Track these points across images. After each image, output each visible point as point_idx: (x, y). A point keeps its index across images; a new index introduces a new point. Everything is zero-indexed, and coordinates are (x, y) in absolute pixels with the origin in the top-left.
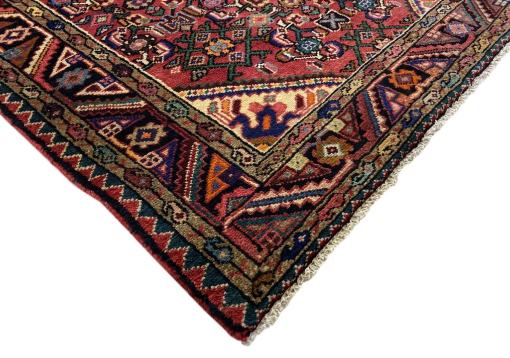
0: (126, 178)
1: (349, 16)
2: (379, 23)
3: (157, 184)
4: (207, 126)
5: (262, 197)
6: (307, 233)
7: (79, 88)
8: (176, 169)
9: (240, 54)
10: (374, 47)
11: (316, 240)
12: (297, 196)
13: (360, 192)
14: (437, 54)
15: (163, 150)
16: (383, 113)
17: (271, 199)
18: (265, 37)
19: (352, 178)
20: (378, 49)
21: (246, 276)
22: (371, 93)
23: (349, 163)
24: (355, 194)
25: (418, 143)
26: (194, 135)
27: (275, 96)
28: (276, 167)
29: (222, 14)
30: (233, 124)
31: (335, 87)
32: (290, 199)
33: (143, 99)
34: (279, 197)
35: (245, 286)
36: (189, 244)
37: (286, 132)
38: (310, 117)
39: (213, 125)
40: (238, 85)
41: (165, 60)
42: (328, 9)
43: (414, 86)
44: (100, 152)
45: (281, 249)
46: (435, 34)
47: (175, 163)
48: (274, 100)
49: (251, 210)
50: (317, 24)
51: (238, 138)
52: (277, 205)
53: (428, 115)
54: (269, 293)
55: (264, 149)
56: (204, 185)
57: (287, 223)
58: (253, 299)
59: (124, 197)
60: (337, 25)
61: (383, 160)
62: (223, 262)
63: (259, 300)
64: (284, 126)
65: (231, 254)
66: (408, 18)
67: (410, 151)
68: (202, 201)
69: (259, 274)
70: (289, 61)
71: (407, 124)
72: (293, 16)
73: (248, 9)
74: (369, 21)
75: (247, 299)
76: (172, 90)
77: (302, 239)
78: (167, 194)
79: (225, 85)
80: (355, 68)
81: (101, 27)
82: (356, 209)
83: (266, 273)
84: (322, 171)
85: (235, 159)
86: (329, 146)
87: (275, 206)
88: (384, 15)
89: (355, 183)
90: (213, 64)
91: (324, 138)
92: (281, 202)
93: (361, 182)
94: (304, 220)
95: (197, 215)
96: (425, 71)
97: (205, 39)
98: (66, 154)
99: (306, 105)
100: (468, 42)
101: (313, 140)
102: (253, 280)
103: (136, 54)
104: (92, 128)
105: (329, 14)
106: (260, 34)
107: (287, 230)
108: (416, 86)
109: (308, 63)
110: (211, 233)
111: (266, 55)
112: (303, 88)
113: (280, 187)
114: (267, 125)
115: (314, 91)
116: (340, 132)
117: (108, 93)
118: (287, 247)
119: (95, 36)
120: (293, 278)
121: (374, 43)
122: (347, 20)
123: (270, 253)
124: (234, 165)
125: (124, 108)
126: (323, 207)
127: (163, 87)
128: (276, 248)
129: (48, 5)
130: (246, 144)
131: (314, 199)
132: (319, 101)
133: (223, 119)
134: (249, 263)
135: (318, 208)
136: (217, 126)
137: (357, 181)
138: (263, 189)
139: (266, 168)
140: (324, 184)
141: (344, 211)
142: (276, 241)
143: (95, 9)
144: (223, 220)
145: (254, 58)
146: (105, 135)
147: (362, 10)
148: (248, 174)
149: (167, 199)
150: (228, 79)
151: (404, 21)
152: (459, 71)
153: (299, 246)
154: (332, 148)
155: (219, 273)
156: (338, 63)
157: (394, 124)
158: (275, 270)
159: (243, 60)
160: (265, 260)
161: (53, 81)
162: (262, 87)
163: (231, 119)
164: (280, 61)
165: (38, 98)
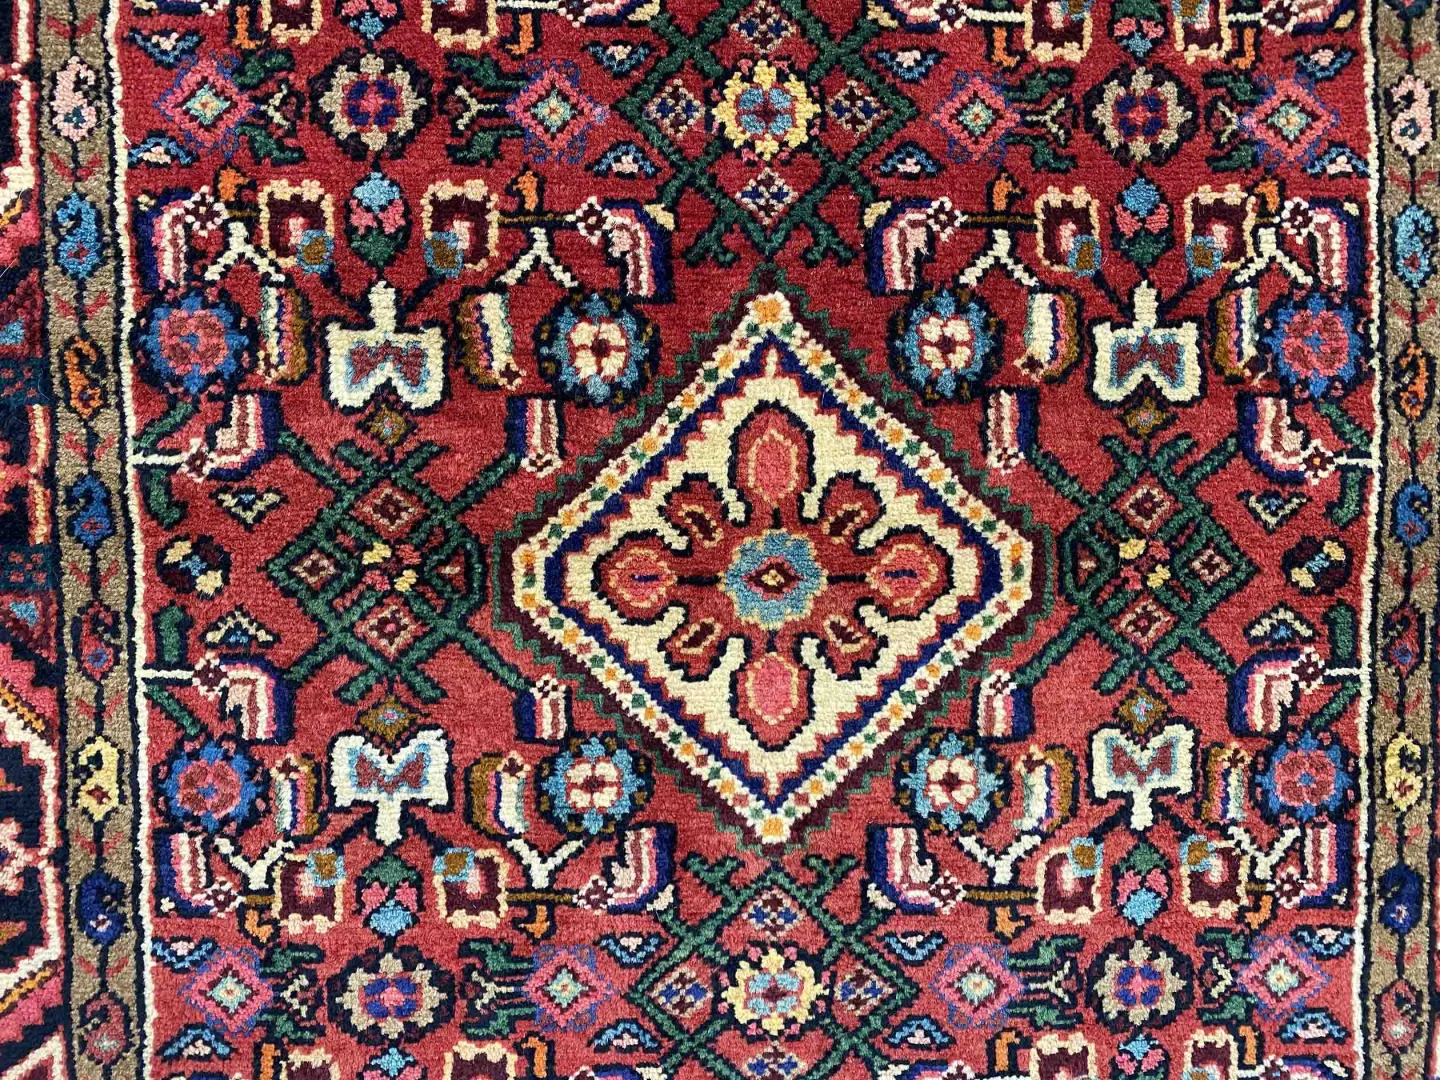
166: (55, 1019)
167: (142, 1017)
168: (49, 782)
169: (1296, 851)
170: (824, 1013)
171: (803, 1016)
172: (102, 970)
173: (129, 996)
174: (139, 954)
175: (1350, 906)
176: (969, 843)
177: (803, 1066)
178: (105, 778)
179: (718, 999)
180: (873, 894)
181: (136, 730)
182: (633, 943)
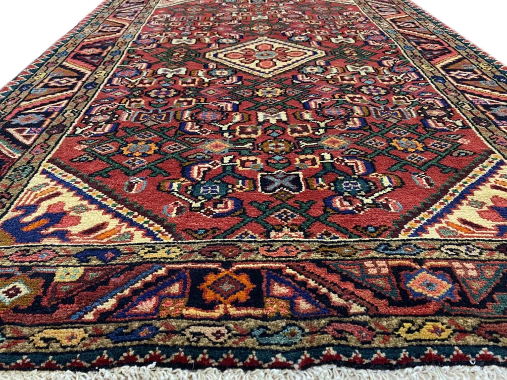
1: (308, 188)
4: (6, 197)
7: (16, 126)
9: (141, 162)
10: (269, 232)
14: (324, 290)
16: (123, 301)
18: (188, 161)
20: (268, 237)
22: (161, 271)
27: (87, 210)
29: (197, 127)
30: (19, 208)
31: (146, 240)
33: (24, 154)
37: (29, 244)
38: (71, 248)
39: (9, 199)
40: (87, 182)
41: (91, 136)
42: (298, 170)
43: (221, 303)
46: (378, 268)
48: (79, 213)
50: (259, 177)
60: (276, 189)
61: (22, 346)
64: (38, 238)
66: (376, 229)
70: (165, 191)
72: (252, 158)
73: (226, 134)
74: (320, 204)
76: (48, 159)
79: (80, 176)
80: (204, 238)
81: (108, 98)
86: (21, 286)
88: (351, 208)
90: (109, 157)
91: (36, 275)
96: (268, 296)
97: (144, 138)
99: (93, 236)
103: (86, 123)
105: (289, 175)
106: (192, 157)
108: (221, 306)
109: (176, 204)
111: (159, 175)
112: (124, 220)
116: (57, 283)
117: (20, 138)
119: (94, 102)
121: (278, 228)
122: (297, 190)
125: (5, 152)
127: (50, 153)
129: (114, 73)
132: (109, 242)
133: (24, 199)
136: (9, 202)
143: (129, 86)
145: (145, 171)
147: (335, 190)
150: (91, 175)
151: (366, 229)
152: (311, 333)
154: (18, 289)
157: (108, 322)
159: (133, 168)
161: (19, 115)
162: (98, 196)
163: (27, 203)
164: (158, 186)
166: (68, 98)
167: (92, 98)
168: (88, 75)
169: (406, 76)
170: (283, 95)
171: (278, 95)
172: (86, 92)
173: (91, 95)
174: (97, 91)
175: (425, 80)
176: (319, 75)
177: (278, 101)
178: (102, 74)
179: (253, 94)
180: (294, 81)
181: (112, 70)
182: (230, 87)
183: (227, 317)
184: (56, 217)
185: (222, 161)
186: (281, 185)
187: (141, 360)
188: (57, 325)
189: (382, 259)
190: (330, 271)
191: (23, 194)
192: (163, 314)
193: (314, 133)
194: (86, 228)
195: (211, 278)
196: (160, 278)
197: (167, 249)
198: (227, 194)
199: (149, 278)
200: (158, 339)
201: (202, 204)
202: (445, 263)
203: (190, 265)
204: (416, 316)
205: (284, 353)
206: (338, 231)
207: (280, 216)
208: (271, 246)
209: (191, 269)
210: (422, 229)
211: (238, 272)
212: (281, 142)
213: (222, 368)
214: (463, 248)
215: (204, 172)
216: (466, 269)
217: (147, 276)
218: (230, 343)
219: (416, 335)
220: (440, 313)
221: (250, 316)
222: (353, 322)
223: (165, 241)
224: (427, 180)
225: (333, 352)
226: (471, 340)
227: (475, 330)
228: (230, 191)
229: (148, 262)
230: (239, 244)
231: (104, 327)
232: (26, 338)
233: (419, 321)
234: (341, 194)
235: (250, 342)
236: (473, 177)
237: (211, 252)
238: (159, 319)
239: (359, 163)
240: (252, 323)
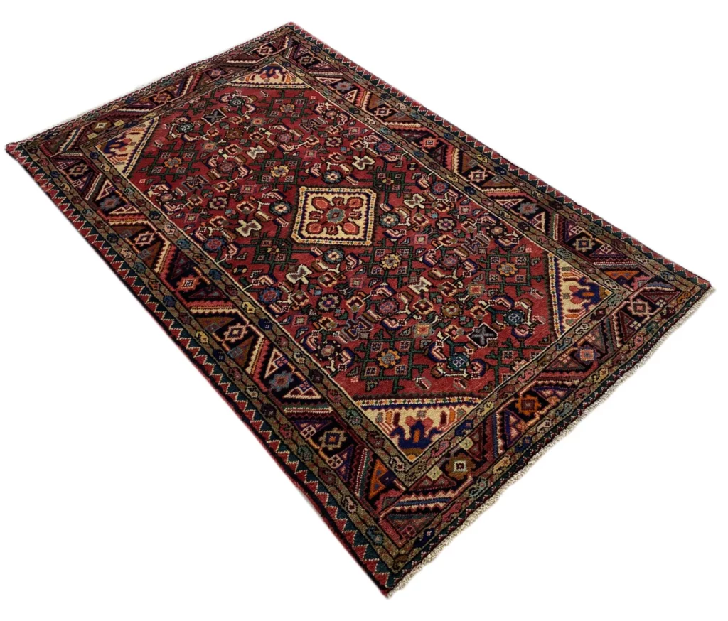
0: (319, 476)
1: (498, 331)
2: (521, 342)
3: (339, 482)
4: (375, 434)
5: (407, 499)
6: (433, 530)
7: (285, 391)
8: (351, 470)
9: (403, 367)
10: (511, 369)
11: (437, 536)
12: (430, 501)
13: (474, 503)
14: (560, 382)
15: (343, 454)
16: (503, 437)
17: (413, 501)
18: (425, 350)
19: (470, 490)
20: (514, 371)
21: (391, 555)
22: (498, 416)
23: (470, 478)
24: (470, 503)
25: (525, 465)
26: (364, 442)
27: (425, 412)
28: (419, 475)
29: (393, 321)
30: (392, 434)
31: (472, 407)
32: (426, 502)
33: (331, 406)
34: (418, 501)
35: (389, 561)
36: (357, 529)
37: (430, 445)
38: (449, 434)
39: (378, 434)
40: (399, 398)
41: (348, 368)
42: (481, 322)
43: (534, 413)
44: (302, 450)
45: (414, 539)
46: (565, 358)
47: (351, 466)
48: (424, 416)
49: (398, 508)
50: (469, 338)
51: (395, 447)
52: (416, 506)
53: (536, 443)
54: (403, 568)
55: (413, 459)
56: (369, 485)
57: (421, 521)
58: (393, 571)
59: (319, 491)
60: (485, 341)
61: (495, 478)
62: (377, 544)
63: (397, 572)
64: (428, 441)
65: (383, 539)
66: (547, 338)
67: (517, 472)
68: (367, 497)
69: (399, 555)
70: (441, 377)
71: (519, 449)
72: (451, 327)
73: (415, 317)
74: (513, 338)
75: (390, 570)
76: (351, 399)
77: (429, 534)
78: (345, 490)
79: (390, 397)
80: (491, 390)
81: (299, 329)
82: (468, 515)
83: (403, 555)
84: (450, 483)
85: (391, 465)
86: (459, 462)
87: (414, 507)
88: (527, 333)
89: (472, 495)
90: (383, 376)
91: (456, 454)
92: (419, 504)
93: (475, 495)
94: (432, 520)
95: (363, 508)
96: (546, 398)
97: (378, 349)
98: (280, 450)
99: (448, 422)
100: (591, 370)
101: (448, 455)
102: (394, 559)
103: (325, 360)
104: (296, 429)
105: (481, 328)
106: (422, 346)
107: (420, 526)
109: (456, 381)
110: (371, 522)
111: (424, 369)
112: (448, 405)
113: (420, 492)
114: (416, 440)
115: (456, 409)
116: (469, 450)
117: (306, 397)
118: (419, 538)
119: (295, 338)
120: (419, 560)
121: (512, 364)
122: (495, 336)
123: (407, 542)
124: (390, 470)
125: (317, 412)
126: (446, 512)
127: (345, 395)
128: (411, 538)
129: (258, 301)
130: (400, 453)
131: (441, 505)
132: (458, 419)
133: (386, 429)
134: (393, 547)
135: (443, 511)
136: (381, 436)
137: (473, 494)
138: (408, 493)
139: (412, 475)
140: (450, 494)
141: (459, 516)
142: (412, 533)
143: (294, 309)
144: (380, 514)
145: (414, 371)
146: (305, 436)
147: (510, 325)
148: (399, 479)
149: (345, 494)
150: (393, 393)
151: (543, 341)
152: (573, 402)
153: (426, 538)
154: (460, 464)
155: (374, 551)
156: (478, 382)
157: (510, 448)
158: (409, 553)
159: (405, 374)
160: (403, 546)
161: (266, 382)
162: (417, 401)
163: (391, 429)
164: (434, 376)
165: (258, 399)
166: (271, 346)
167: (288, 335)
168: (240, 314)
169: (448, 196)
170: (402, 259)
171: (399, 261)
172: (274, 333)
173: (282, 334)
174: (279, 327)
175: (464, 196)
176: (399, 224)
177: (406, 267)
178: (250, 306)
179: (383, 269)
180: (392, 240)
181: (249, 297)
182: (361, 270)
183: (542, 417)
184: (418, 426)
185: (439, 338)
186: (486, 338)
187: (537, 450)
188: (495, 462)
189: (563, 353)
190: (553, 372)
191: (378, 426)
192: (523, 431)
193: (458, 288)
194: (439, 421)
195: (518, 406)
196: (502, 420)
197: (485, 405)
198: (469, 359)
199: (498, 422)
200: (534, 439)
201: (466, 372)
202: (583, 340)
203: (504, 406)
204: (594, 371)
205: (572, 414)
206: (535, 349)
207: (506, 357)
208: (521, 375)
209: (507, 407)
210: (562, 327)
211: (524, 395)
212: (449, 305)
213: (559, 434)
214: (581, 327)
215: (441, 352)
216: (590, 338)
217: (496, 422)
218: (554, 424)
219: (600, 379)
220: (599, 365)
221: (548, 410)
222: (581, 388)
223: (480, 402)
224: (537, 292)
225: (586, 403)
226: (615, 369)
227: (613, 365)
228: (468, 357)
229: (487, 417)
230: (509, 383)
231: (511, 450)
232: (492, 475)
233: (597, 373)
234: (515, 326)
235: (559, 419)
236: (553, 278)
237: (503, 394)
238: (525, 434)
239: (502, 299)
240: (552, 412)
